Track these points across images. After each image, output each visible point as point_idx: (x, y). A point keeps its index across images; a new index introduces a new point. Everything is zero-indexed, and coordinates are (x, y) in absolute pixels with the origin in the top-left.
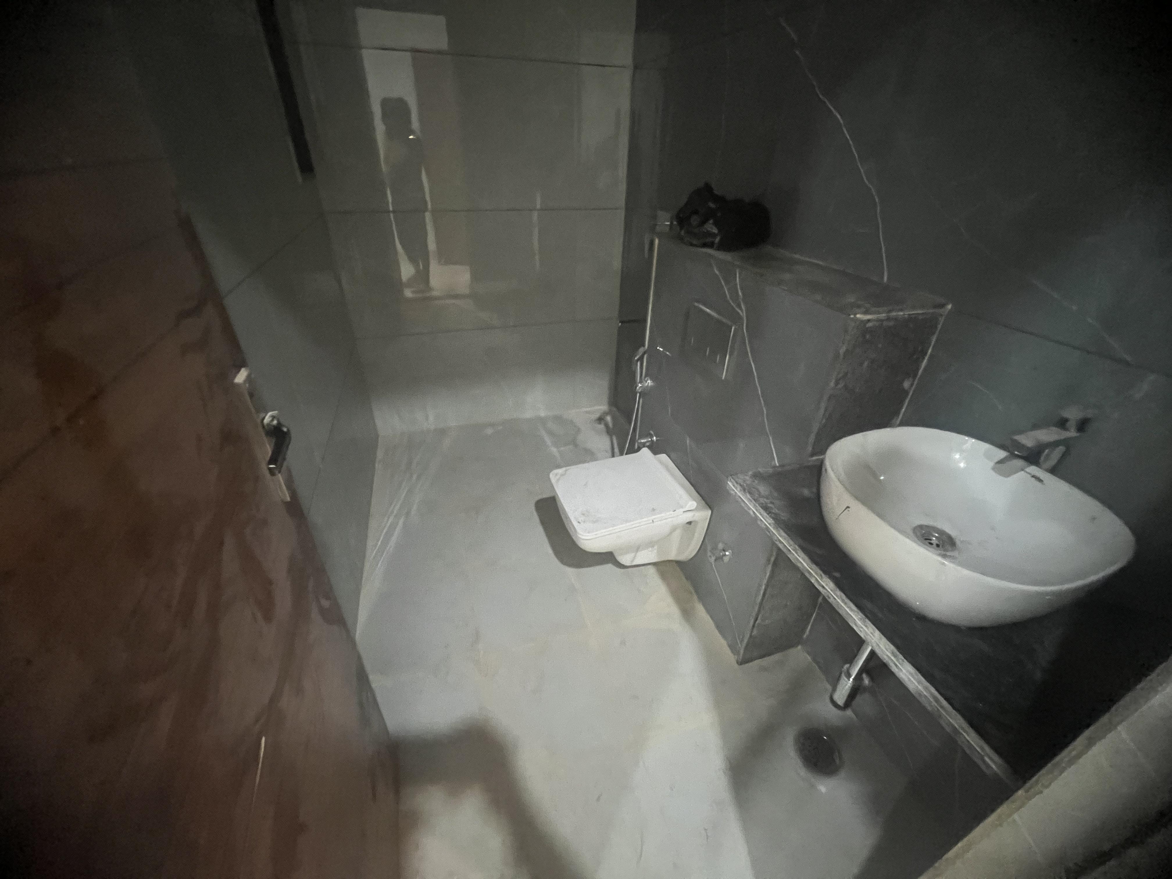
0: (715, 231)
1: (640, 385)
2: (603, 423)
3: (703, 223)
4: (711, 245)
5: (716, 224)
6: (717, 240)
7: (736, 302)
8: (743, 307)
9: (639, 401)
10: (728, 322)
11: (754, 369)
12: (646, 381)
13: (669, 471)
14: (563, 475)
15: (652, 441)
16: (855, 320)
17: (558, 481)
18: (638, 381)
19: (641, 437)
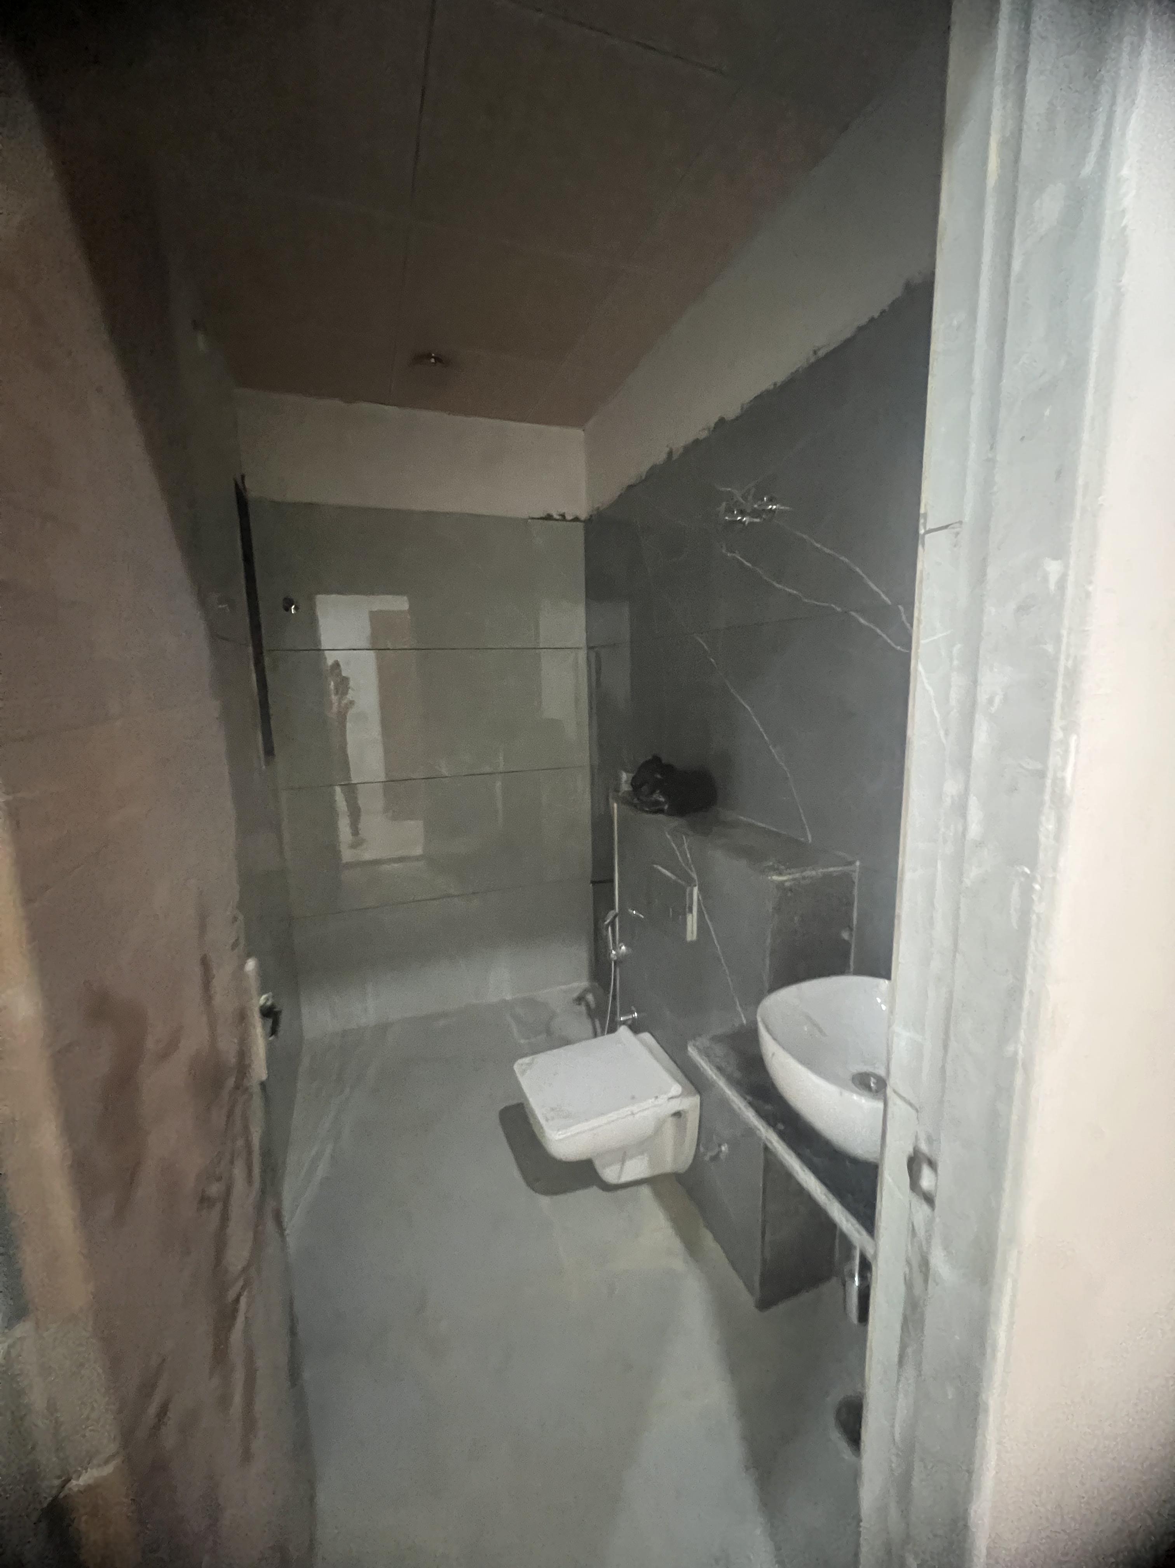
0: (662, 799)
1: (614, 952)
2: (583, 1003)
3: (652, 792)
4: (661, 811)
5: (663, 793)
6: (666, 807)
7: (687, 864)
8: (693, 869)
9: (615, 971)
10: (683, 883)
11: (711, 929)
12: (620, 948)
13: (651, 1051)
14: (530, 1064)
15: (634, 1018)
16: (773, 881)
17: (523, 1072)
18: (612, 948)
19: (622, 1014)
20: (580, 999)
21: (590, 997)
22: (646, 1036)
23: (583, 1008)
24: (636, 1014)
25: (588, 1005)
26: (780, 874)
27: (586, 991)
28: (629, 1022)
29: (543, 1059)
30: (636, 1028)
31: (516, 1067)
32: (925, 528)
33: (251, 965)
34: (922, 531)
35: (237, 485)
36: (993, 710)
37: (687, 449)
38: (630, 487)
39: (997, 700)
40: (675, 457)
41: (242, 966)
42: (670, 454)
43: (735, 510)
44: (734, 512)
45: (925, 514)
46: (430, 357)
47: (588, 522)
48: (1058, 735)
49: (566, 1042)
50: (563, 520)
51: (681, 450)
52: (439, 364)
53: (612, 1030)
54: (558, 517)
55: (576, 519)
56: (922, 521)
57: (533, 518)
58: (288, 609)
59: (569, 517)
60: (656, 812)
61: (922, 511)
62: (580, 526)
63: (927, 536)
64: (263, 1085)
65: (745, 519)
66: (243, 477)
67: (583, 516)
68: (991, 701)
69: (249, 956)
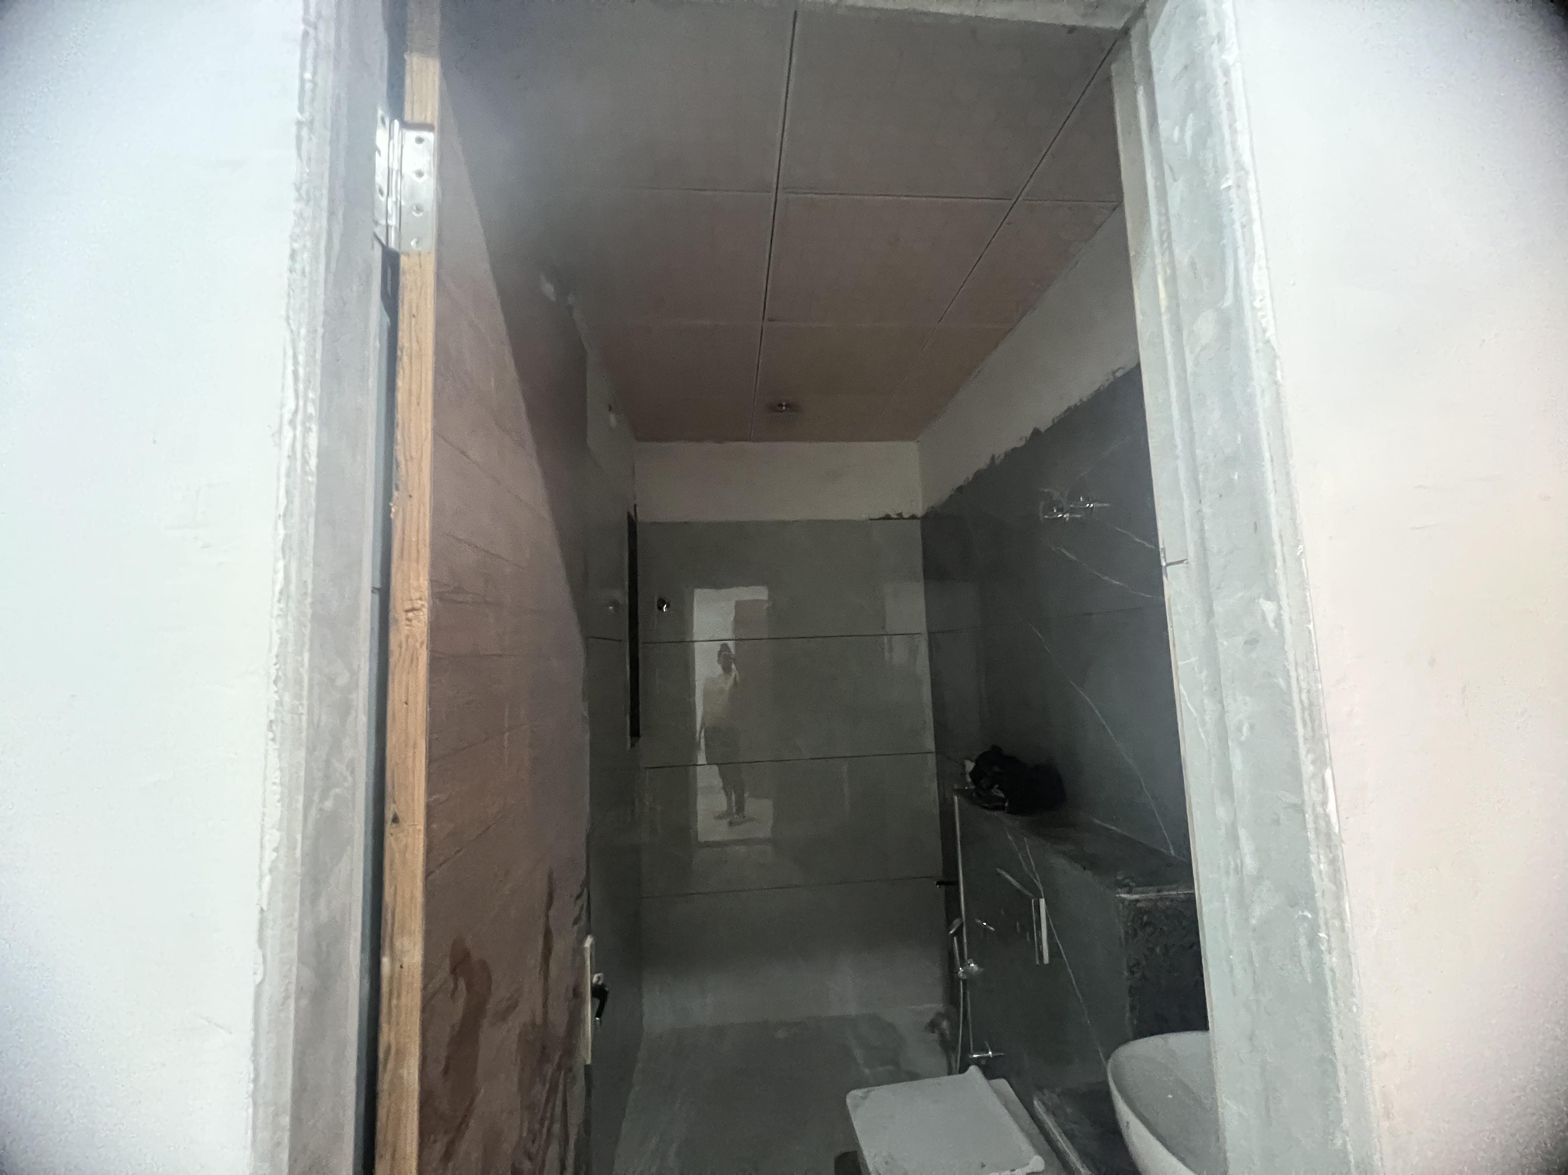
0: (1002, 795)
1: (961, 970)
2: (936, 1031)
3: (992, 786)
4: (1001, 809)
5: (1002, 789)
6: (1006, 804)
7: (1031, 870)
8: (1038, 878)
9: (965, 993)
10: (1030, 894)
11: (1063, 952)
12: (969, 965)
13: (1006, 1105)
14: (864, 1098)
15: (989, 1057)
16: (1123, 900)
17: (856, 1106)
18: (959, 964)
19: (976, 1052)
20: (933, 1026)
21: (945, 1024)
22: (1002, 1084)
23: (935, 1036)
24: (990, 1053)
25: (942, 1035)
26: (1129, 892)
27: (939, 1015)
28: (983, 1062)
29: (883, 1094)
30: (990, 1071)
31: (849, 1101)
32: (1165, 561)
33: (589, 942)
34: (1164, 564)
35: (629, 516)
36: (1243, 738)
37: (1007, 455)
38: (960, 489)
39: (1245, 729)
40: (997, 462)
41: (581, 941)
42: (993, 458)
43: (1054, 508)
44: (1053, 510)
45: (1164, 549)
46: (781, 405)
47: (925, 518)
48: (1308, 769)
49: (914, 1077)
50: (899, 519)
51: (1002, 457)
52: (788, 409)
53: (963, 1069)
54: (896, 516)
55: (913, 517)
56: (1162, 555)
57: (871, 519)
58: (661, 608)
59: (906, 516)
60: (996, 808)
61: (1161, 546)
62: (918, 522)
63: (1168, 568)
64: (587, 1068)
65: (1065, 516)
66: (635, 506)
67: (920, 513)
68: (1239, 729)
69: (589, 932)
